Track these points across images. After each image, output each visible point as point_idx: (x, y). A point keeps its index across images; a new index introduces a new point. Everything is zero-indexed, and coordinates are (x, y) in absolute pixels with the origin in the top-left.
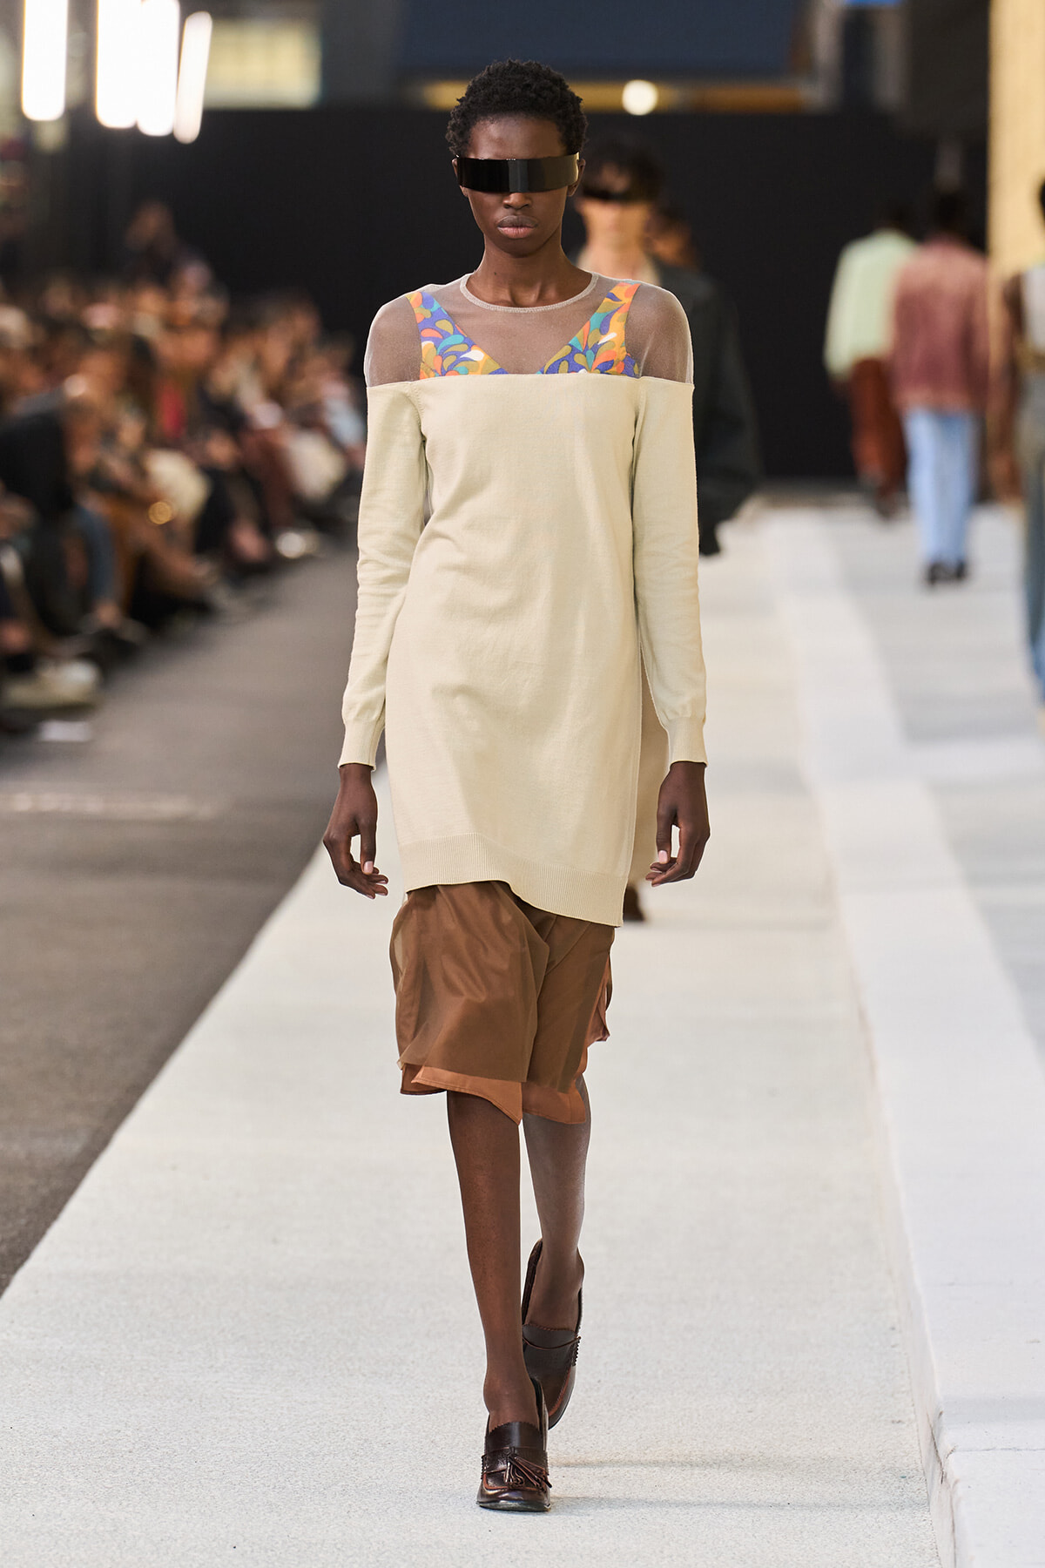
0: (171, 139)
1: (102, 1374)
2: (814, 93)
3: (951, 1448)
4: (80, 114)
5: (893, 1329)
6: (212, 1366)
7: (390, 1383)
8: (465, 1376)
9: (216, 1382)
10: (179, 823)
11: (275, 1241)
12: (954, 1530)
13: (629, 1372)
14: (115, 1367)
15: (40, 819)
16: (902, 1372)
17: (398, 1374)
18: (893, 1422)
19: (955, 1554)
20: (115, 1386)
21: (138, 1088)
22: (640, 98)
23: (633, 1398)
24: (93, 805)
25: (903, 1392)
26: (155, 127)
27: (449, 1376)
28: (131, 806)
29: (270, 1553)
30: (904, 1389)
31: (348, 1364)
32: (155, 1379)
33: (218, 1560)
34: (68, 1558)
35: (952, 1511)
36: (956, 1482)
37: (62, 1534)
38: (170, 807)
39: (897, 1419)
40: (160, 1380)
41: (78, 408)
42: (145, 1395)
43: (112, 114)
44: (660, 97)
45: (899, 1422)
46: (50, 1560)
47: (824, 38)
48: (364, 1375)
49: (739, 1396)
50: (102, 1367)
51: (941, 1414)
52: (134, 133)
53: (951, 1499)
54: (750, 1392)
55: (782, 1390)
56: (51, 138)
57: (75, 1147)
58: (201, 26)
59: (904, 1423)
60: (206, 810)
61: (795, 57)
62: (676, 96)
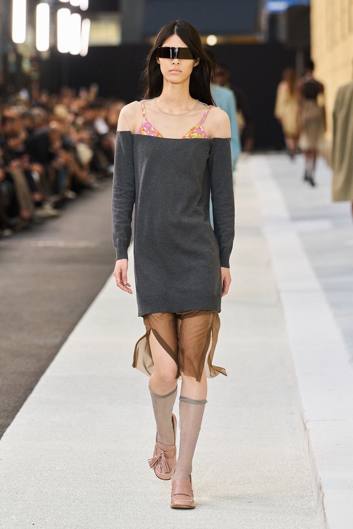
0: (79, 56)
2: (261, 38)
3: (307, 420)
4: (53, 49)
10: (86, 249)
12: (309, 444)
15: (46, 248)
19: (309, 450)
22: (212, 40)
24: (61, 244)
26: (74, 52)
28: (72, 244)
29: (115, 455)
30: (294, 404)
33: (100, 457)
34: (58, 457)
35: (308, 439)
36: (309, 430)
37: (56, 450)
38: (83, 244)
41: (54, 131)
43: (62, 49)
44: (218, 41)
46: (53, 458)
47: (264, 22)
51: (304, 411)
52: (68, 55)
53: (308, 435)
54: (250, 406)
56: (45, 56)
57: (58, 341)
58: (87, 23)
59: (294, 414)
60: (93, 245)
61: (255, 27)
62: (222, 39)
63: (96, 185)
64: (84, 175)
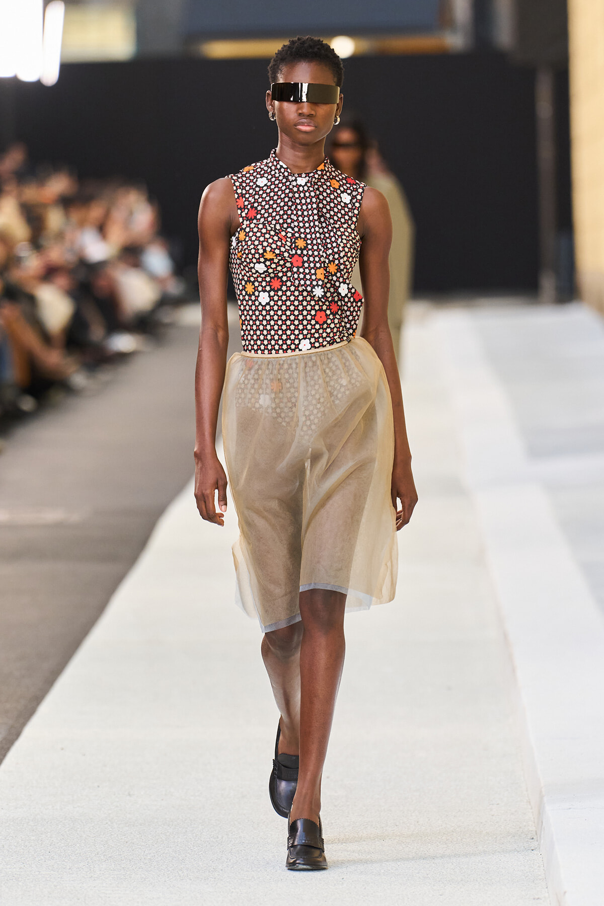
0: (38, 84)
1: (20, 883)
2: (455, 40)
5: (533, 838)
6: (92, 877)
7: (207, 884)
8: (256, 878)
9: (95, 887)
10: (58, 525)
11: (129, 795)
13: (362, 872)
14: (28, 879)
16: (539, 867)
17: (213, 878)
18: (534, 899)
20: (29, 891)
21: (38, 699)
22: (343, 47)
23: (365, 888)
25: (541, 879)
26: (28, 76)
27: (245, 878)
28: (27, 516)
30: (540, 877)
31: (180, 873)
32: (55, 886)
38: (52, 516)
39: (537, 897)
40: (58, 887)
42: (48, 897)
44: (356, 47)
45: (538, 899)
47: (461, 6)
48: (191, 880)
49: (434, 886)
50: (20, 879)
51: (565, 893)
52: (14, 82)
54: (441, 882)
55: (462, 880)
58: (57, 11)
59: (541, 899)
60: (75, 517)
61: (442, 18)
62: (366, 45)
63: (79, 379)
64: (53, 359)
